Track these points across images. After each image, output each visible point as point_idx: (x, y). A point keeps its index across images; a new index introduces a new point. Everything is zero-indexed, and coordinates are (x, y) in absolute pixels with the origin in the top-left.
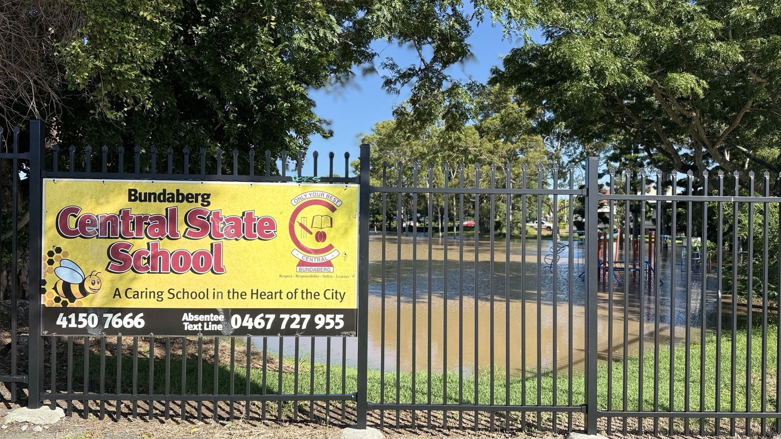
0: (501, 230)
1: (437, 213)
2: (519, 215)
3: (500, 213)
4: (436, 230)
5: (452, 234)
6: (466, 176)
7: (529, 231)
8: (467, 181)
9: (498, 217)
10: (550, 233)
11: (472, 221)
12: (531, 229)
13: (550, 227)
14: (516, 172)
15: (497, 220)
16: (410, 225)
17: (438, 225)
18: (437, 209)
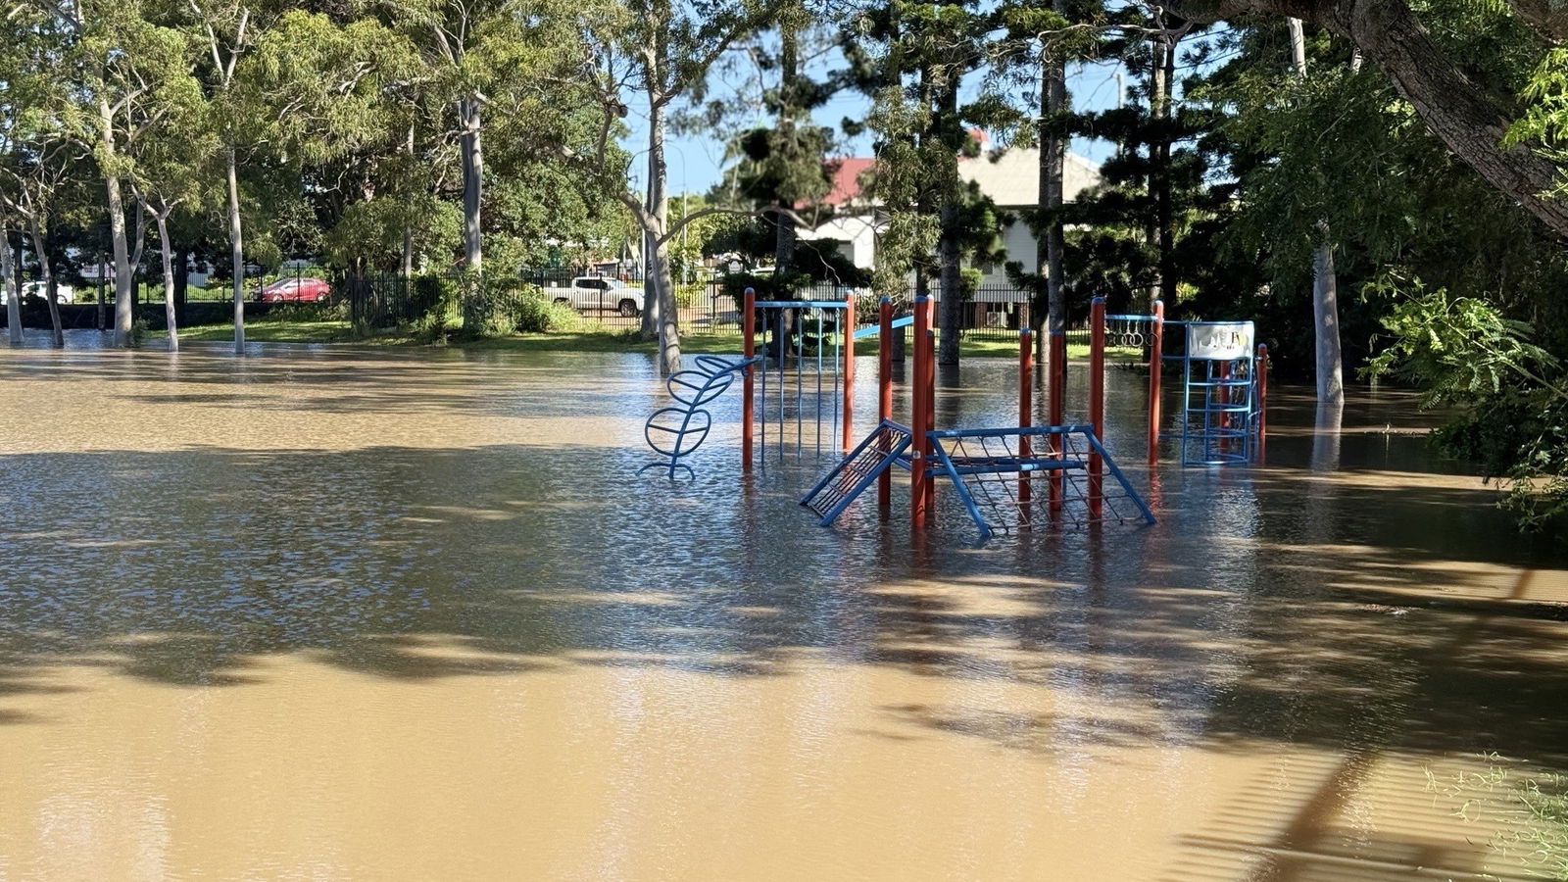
0: (441, 313)
1: (157, 244)
2: (513, 254)
3: (436, 243)
4: (151, 317)
5: (229, 337)
6: (274, 65)
7: (554, 318)
8: (284, 91)
9: (425, 261)
10: (634, 324)
11: (315, 281)
12: (561, 308)
13: (631, 303)
14: (502, 56)
15: (423, 271)
16: (33, 298)
17: (163, 294)
18: (155, 225)
